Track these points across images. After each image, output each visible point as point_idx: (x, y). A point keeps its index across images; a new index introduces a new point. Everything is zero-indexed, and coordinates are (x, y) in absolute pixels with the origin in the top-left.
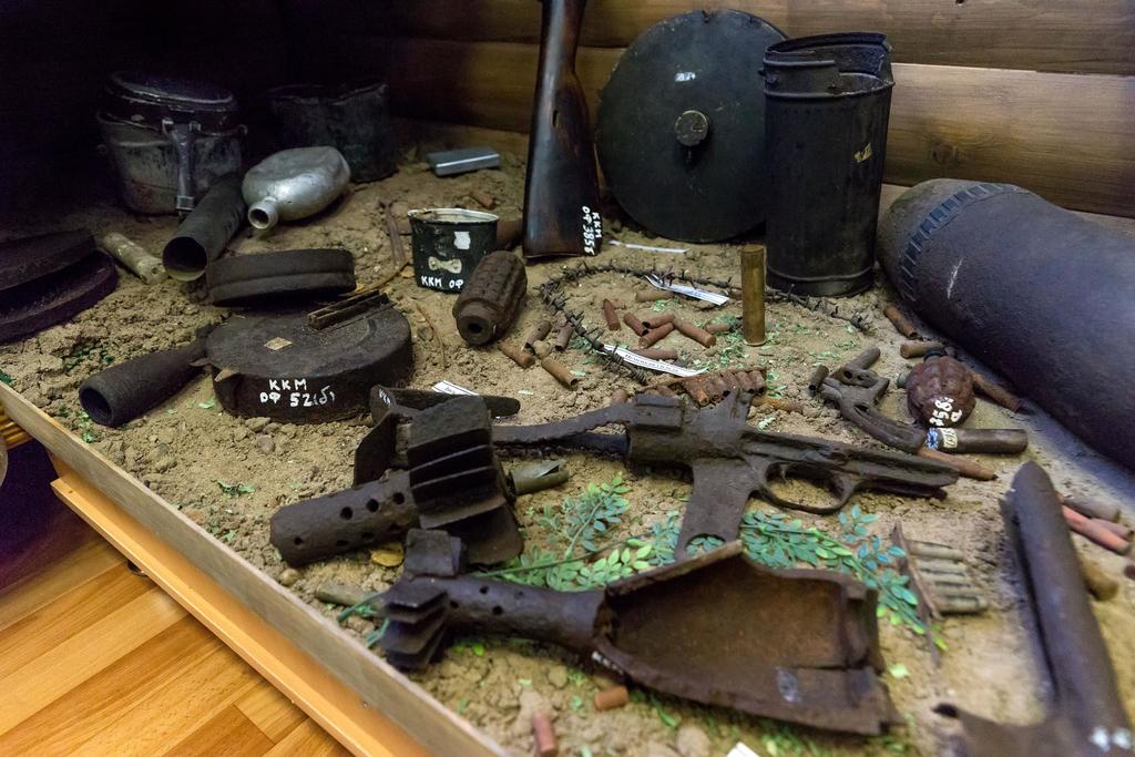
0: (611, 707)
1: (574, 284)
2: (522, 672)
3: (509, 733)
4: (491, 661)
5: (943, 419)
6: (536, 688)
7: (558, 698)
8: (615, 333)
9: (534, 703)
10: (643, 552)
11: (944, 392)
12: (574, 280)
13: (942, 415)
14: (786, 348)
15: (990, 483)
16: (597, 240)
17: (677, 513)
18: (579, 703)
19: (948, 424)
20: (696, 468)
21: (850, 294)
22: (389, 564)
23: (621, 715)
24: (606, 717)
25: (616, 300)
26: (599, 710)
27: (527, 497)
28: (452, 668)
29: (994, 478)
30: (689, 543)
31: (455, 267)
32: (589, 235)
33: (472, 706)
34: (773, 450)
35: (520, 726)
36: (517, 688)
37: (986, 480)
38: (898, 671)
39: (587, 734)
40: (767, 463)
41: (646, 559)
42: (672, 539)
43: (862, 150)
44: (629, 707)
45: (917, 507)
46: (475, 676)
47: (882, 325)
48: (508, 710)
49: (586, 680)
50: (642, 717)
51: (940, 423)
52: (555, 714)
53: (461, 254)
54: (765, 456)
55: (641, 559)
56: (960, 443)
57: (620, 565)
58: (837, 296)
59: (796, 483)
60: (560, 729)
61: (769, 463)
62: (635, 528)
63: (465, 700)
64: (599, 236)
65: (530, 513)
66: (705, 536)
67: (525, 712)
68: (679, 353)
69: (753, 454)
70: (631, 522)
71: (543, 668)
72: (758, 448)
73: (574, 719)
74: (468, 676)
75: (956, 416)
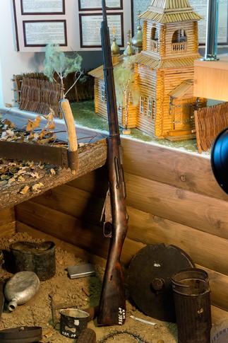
1: (112, 338)
31: (74, 330)
32: (120, 318)
43: (200, 310)
53: (76, 327)
64: (124, 318)
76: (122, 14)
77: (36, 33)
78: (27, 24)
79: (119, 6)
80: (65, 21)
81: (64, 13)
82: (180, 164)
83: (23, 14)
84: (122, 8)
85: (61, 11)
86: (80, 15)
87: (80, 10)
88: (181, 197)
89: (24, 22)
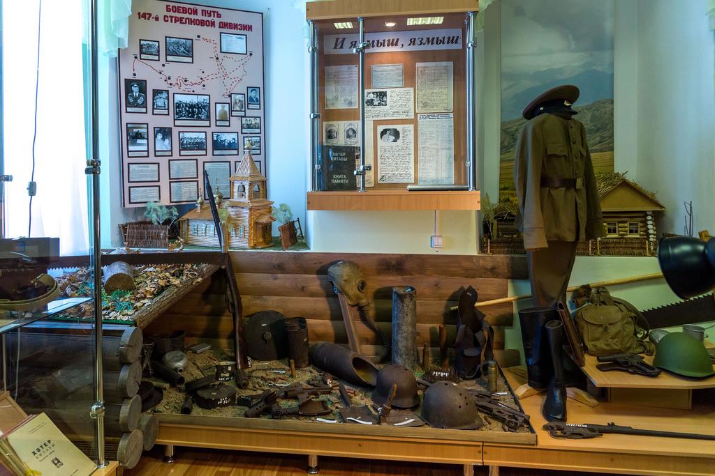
11: (328, 378)
14: (300, 378)
19: (330, 383)
21: (307, 366)
31: (228, 375)
32: (249, 363)
34: (308, 391)
43: (305, 338)
47: (315, 371)
53: (229, 372)
72: (305, 391)
76: (197, 181)
77: (138, 195)
78: (131, 189)
79: (196, 176)
80: (159, 186)
81: (159, 181)
82: (274, 259)
83: (129, 182)
84: (197, 178)
85: (157, 180)
86: (170, 182)
87: (170, 179)
88: (275, 279)
89: (130, 187)
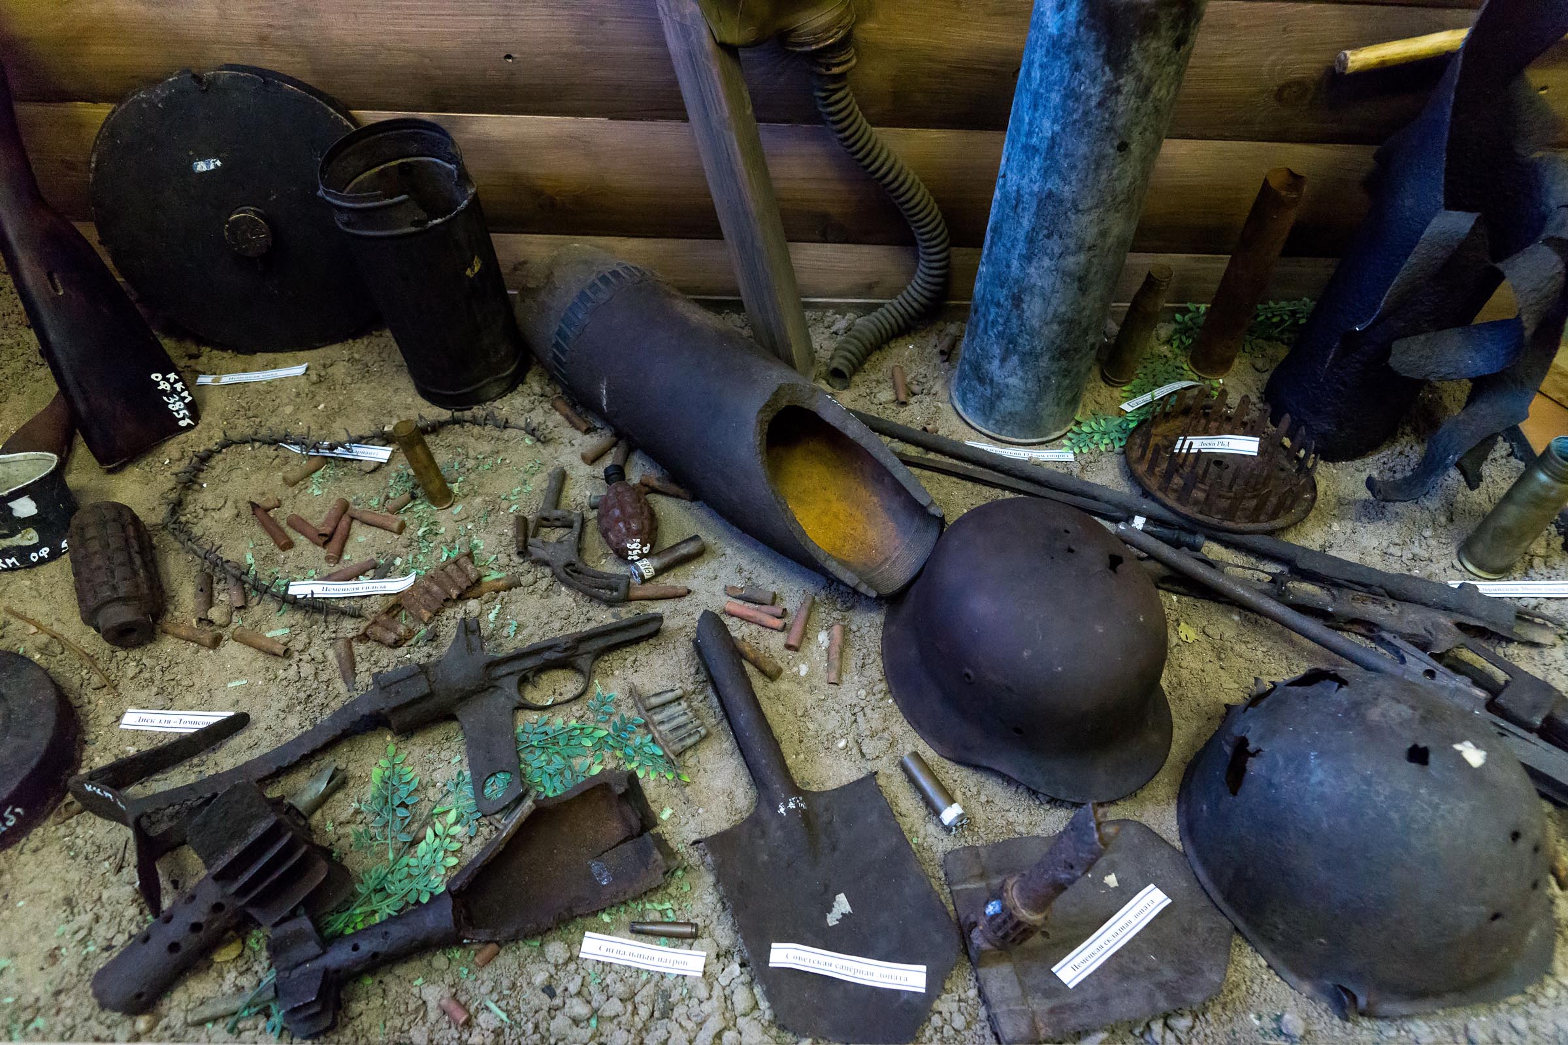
0: (488, 961)
1: (196, 487)
2: (411, 976)
3: (428, 1024)
4: (381, 982)
5: (638, 555)
6: (428, 981)
7: (449, 979)
8: (291, 553)
9: (434, 995)
10: (452, 817)
11: (632, 535)
12: (194, 482)
13: (635, 552)
14: (479, 500)
15: (687, 598)
16: (188, 406)
17: (458, 758)
18: (466, 972)
19: (642, 556)
20: (458, 714)
22: (234, 955)
23: (500, 961)
24: (488, 969)
25: (263, 494)
26: (482, 967)
27: (318, 815)
28: (357, 1007)
29: (689, 592)
30: (484, 787)
31: (31, 537)
32: (176, 406)
33: (388, 1024)
34: (517, 666)
35: (433, 1015)
36: (416, 991)
37: (684, 596)
38: (665, 815)
39: (484, 990)
40: (515, 679)
41: (456, 823)
42: (468, 790)
43: (471, 266)
44: (502, 952)
45: (641, 652)
46: (377, 1002)
48: (417, 1010)
49: (461, 950)
50: (514, 952)
51: (636, 558)
52: (454, 990)
53: (29, 522)
54: (512, 673)
55: (451, 825)
56: (656, 570)
57: (438, 840)
58: (501, 395)
59: (544, 677)
60: (463, 999)
61: (517, 678)
62: (432, 793)
63: (381, 1023)
64: (189, 399)
65: (330, 827)
66: (494, 774)
67: (432, 1004)
68: (374, 556)
69: (500, 677)
70: (425, 788)
71: (425, 962)
72: (503, 670)
73: (469, 984)
74: (371, 1005)
75: (646, 550)
